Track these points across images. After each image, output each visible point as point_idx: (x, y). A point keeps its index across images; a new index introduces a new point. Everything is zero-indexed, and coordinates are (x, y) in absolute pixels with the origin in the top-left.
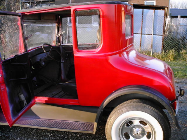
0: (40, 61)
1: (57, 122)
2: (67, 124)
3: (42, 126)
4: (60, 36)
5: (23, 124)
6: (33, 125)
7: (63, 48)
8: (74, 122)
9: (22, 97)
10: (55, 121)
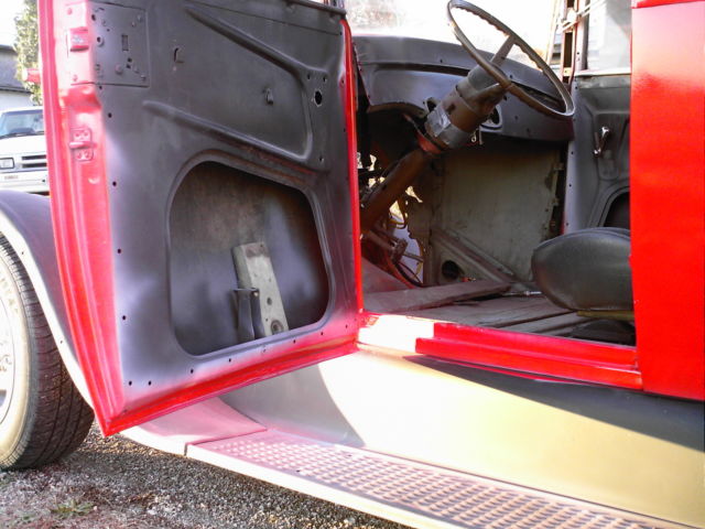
0: (426, 107)
1: (465, 484)
2: (532, 510)
3: (361, 494)
4: (576, 25)
5: (253, 461)
6: (308, 477)
7: (584, 93)
8: (585, 509)
9: (260, 273)
10: (455, 479)
